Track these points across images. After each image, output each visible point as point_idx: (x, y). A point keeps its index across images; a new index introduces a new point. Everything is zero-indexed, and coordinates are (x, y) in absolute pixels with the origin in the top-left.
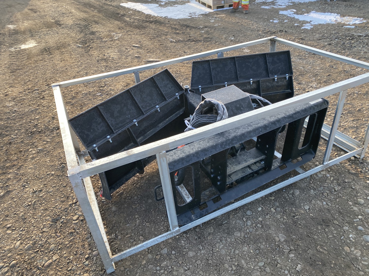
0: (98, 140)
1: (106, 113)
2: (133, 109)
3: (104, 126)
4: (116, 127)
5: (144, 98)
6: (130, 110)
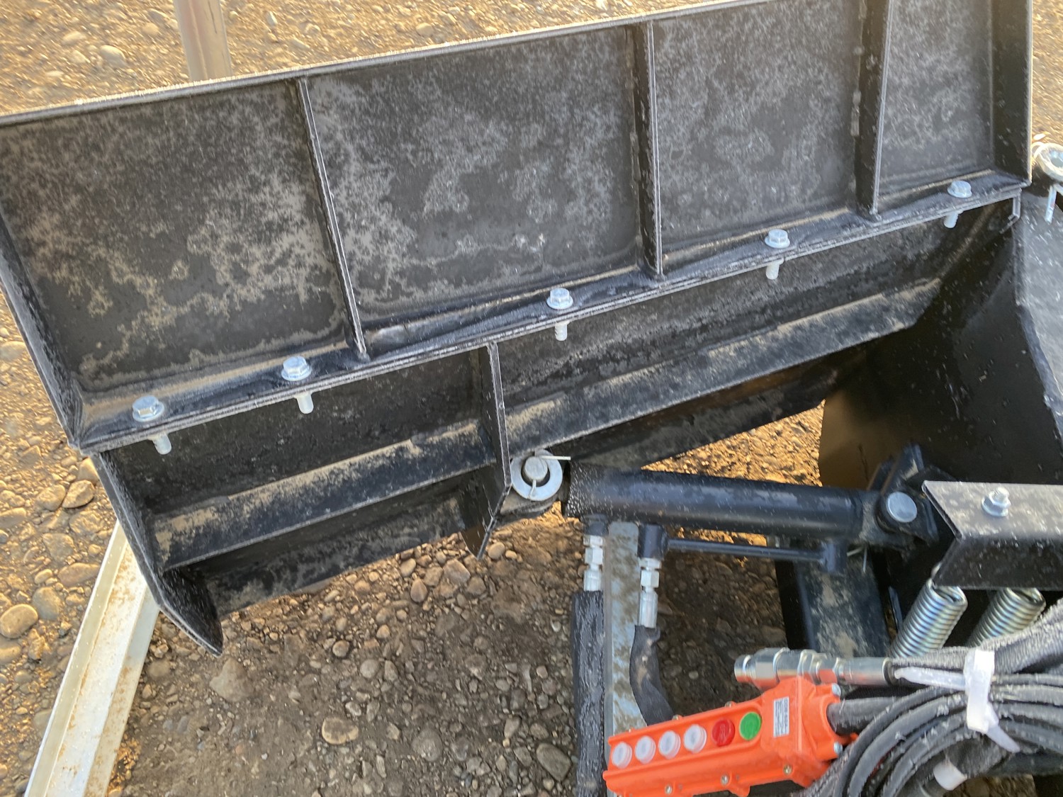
0: (211, 359)
1: (366, 157)
2: (592, 195)
3: (299, 265)
4: (403, 299)
5: (727, 131)
6: (570, 195)
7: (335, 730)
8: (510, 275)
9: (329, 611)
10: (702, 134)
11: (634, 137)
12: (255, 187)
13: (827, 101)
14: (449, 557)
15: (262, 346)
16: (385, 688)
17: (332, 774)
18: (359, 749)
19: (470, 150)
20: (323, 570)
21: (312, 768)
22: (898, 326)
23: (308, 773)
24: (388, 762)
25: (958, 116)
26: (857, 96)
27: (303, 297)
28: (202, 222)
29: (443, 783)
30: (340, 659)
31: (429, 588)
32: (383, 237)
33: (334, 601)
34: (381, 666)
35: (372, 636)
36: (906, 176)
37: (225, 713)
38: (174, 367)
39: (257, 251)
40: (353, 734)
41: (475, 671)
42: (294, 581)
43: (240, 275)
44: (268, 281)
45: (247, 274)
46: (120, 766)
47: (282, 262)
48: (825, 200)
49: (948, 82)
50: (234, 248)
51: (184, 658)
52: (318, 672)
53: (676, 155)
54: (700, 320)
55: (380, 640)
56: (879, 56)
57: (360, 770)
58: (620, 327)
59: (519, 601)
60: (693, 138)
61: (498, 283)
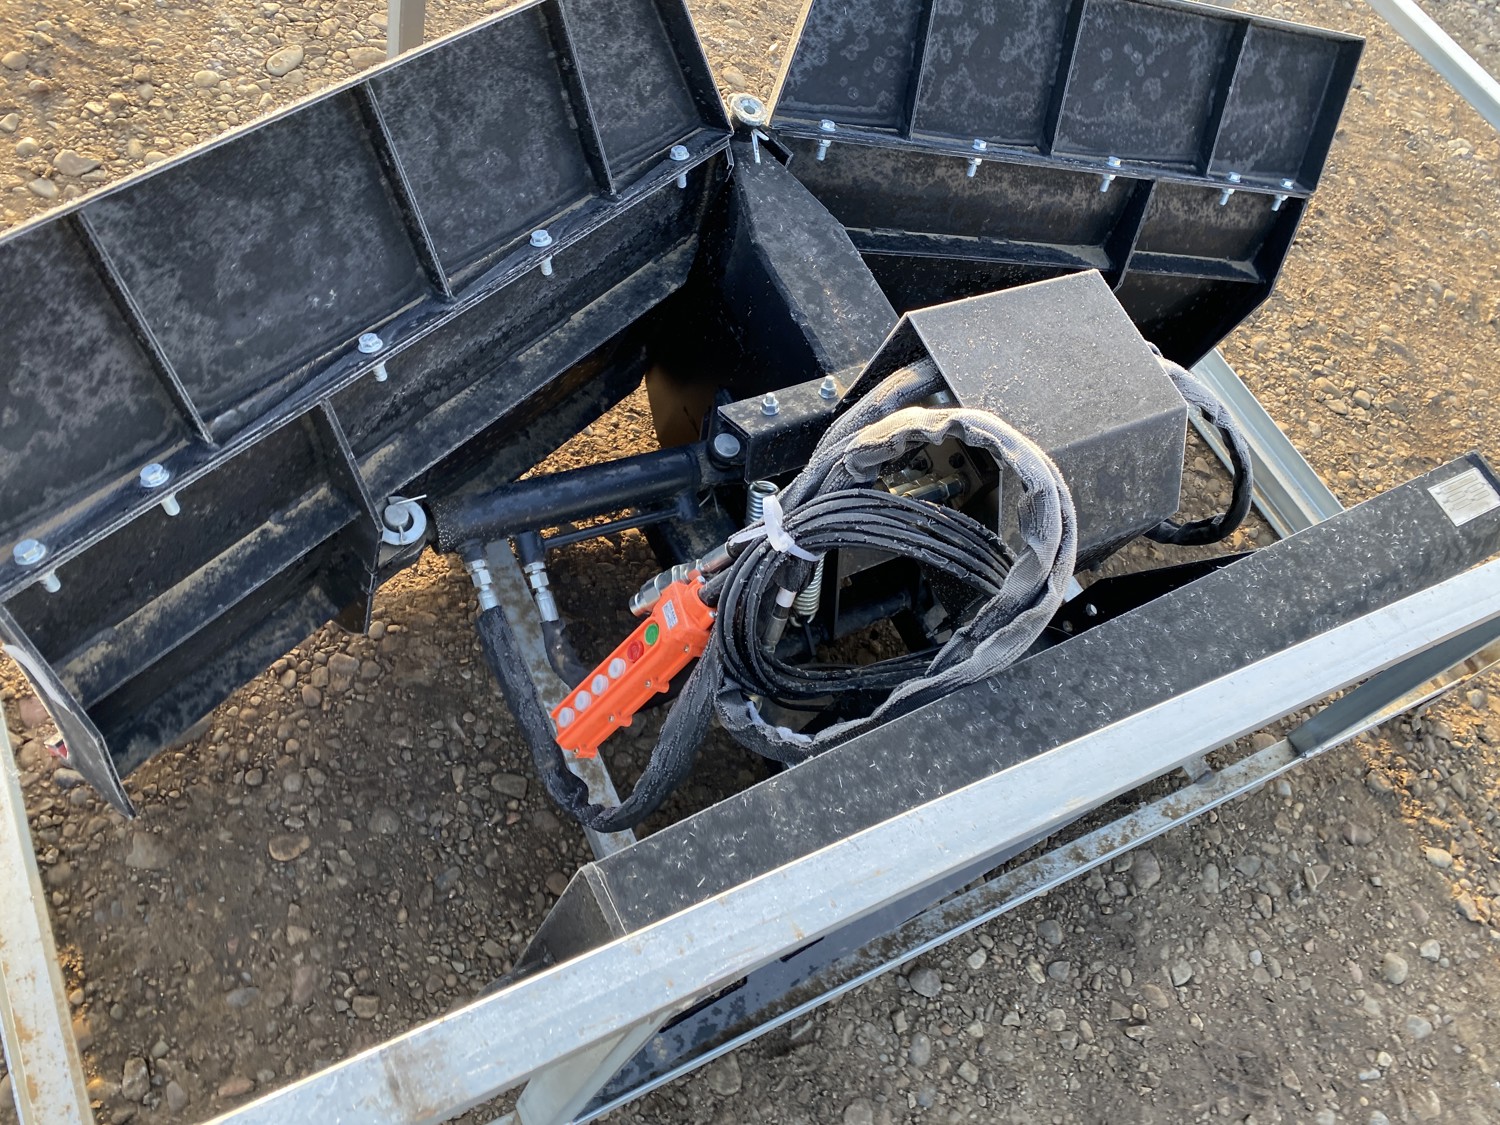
0: (62, 493)
1: (151, 264)
2: (365, 243)
3: (120, 380)
4: (225, 386)
5: (463, 154)
6: (345, 248)
7: (284, 847)
8: (317, 334)
9: (223, 749)
10: (443, 162)
11: (384, 182)
12: (57, 320)
13: (540, 105)
14: (329, 654)
15: (108, 467)
16: (318, 792)
17: (300, 884)
18: (317, 853)
19: (242, 232)
20: (207, 701)
21: (277, 888)
22: (674, 287)
23: (275, 894)
24: (352, 852)
25: (656, 89)
26: (564, 94)
27: (133, 409)
28: (17, 365)
29: (413, 846)
30: (258, 786)
31: (322, 690)
32: (189, 332)
33: (224, 739)
34: (305, 776)
35: (282, 753)
36: (631, 152)
37: (158, 881)
38: (33, 510)
39: (77, 378)
40: (305, 844)
41: (403, 743)
42: (180, 722)
43: (69, 405)
44: (96, 403)
45: (74, 402)
46: (68, 971)
47: (103, 381)
48: (569, 192)
49: (637, 61)
50: (56, 381)
51: (82, 852)
52: (241, 806)
53: (427, 187)
54: (500, 329)
55: (293, 754)
56: (569, 55)
57: (327, 870)
58: (430, 355)
59: (420, 667)
60: (436, 169)
61: (307, 345)
